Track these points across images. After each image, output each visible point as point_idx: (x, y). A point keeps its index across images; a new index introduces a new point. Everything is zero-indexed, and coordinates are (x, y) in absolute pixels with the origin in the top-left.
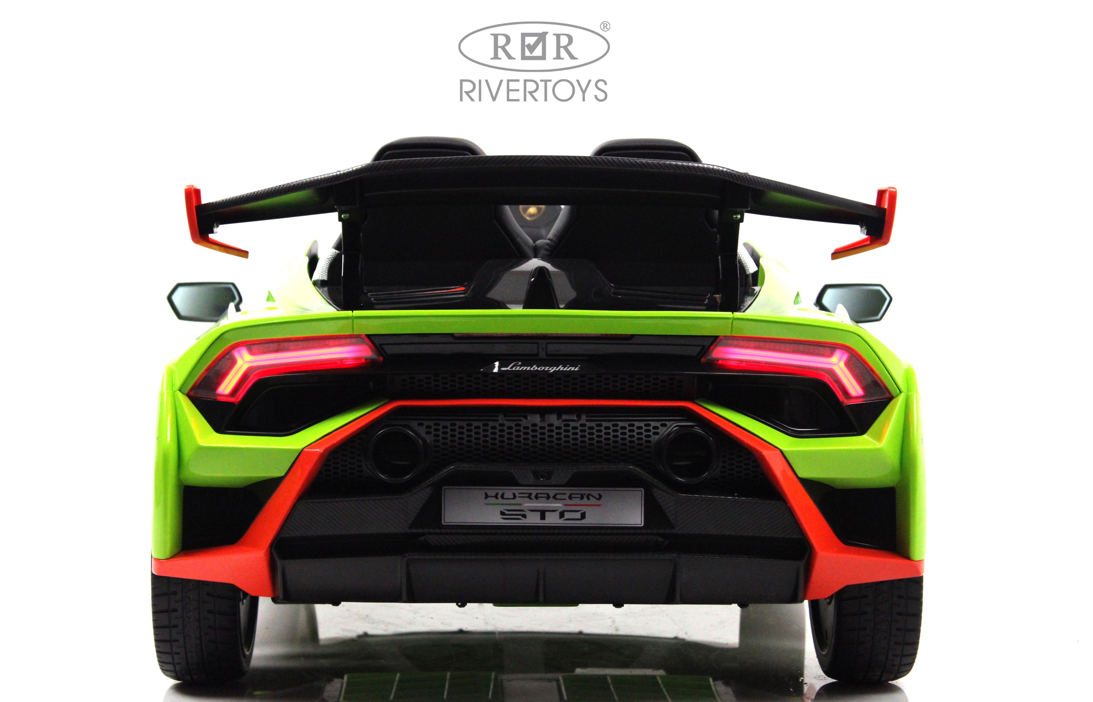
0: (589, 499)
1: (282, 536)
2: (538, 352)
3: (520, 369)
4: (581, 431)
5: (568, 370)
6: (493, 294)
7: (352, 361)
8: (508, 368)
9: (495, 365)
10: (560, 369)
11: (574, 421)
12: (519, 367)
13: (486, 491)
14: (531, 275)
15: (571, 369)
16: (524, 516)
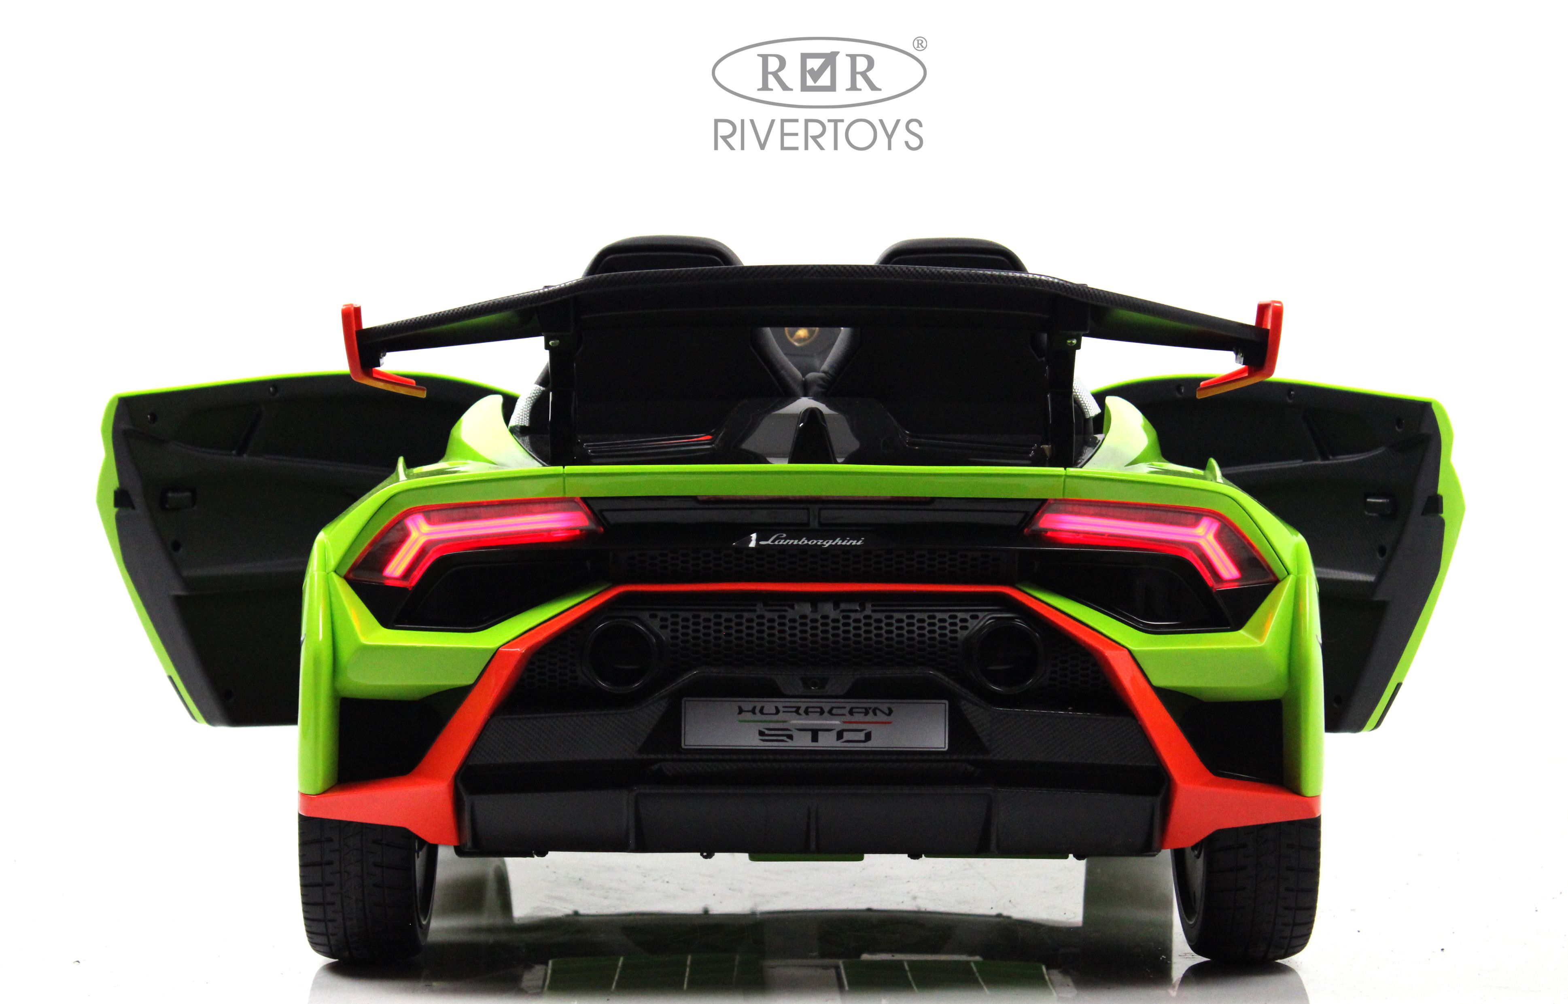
0: (875, 714)
1: (470, 763)
2: (809, 520)
3: (785, 543)
4: (865, 624)
5: (848, 544)
6: (748, 445)
7: (563, 533)
8: (769, 542)
9: (751, 537)
10: (838, 542)
11: (856, 611)
12: (783, 540)
13: (740, 704)
14: (799, 417)
15: (852, 543)
16: (790, 737)
